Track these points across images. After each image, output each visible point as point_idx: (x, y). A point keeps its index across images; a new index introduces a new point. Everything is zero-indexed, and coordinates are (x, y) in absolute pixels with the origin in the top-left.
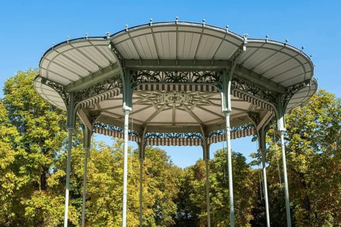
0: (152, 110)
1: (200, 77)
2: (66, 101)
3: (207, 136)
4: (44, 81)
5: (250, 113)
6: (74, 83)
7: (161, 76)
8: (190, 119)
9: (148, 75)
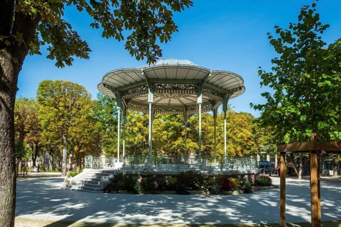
0: (159, 98)
1: (187, 87)
2: (116, 95)
3: (186, 110)
4: (105, 85)
5: (210, 100)
6: (121, 87)
7: (168, 86)
8: (178, 102)
9: (161, 86)
